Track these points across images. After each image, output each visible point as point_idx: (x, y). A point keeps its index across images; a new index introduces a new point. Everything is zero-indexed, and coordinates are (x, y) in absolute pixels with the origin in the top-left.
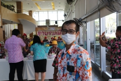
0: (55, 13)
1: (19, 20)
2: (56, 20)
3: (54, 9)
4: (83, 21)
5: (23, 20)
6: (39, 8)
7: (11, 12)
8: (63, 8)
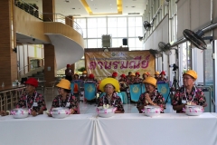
0: (122, 21)
1: (47, 36)
2: (125, 36)
3: (120, 13)
4: (206, 35)
5: (57, 36)
6: (88, 10)
7: (33, 18)
8: (141, 10)
